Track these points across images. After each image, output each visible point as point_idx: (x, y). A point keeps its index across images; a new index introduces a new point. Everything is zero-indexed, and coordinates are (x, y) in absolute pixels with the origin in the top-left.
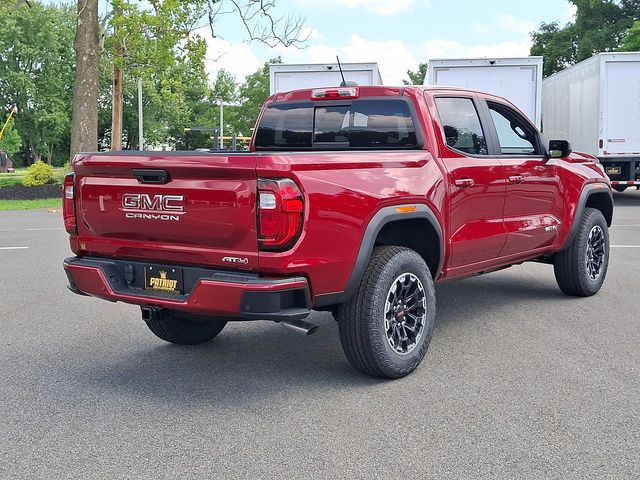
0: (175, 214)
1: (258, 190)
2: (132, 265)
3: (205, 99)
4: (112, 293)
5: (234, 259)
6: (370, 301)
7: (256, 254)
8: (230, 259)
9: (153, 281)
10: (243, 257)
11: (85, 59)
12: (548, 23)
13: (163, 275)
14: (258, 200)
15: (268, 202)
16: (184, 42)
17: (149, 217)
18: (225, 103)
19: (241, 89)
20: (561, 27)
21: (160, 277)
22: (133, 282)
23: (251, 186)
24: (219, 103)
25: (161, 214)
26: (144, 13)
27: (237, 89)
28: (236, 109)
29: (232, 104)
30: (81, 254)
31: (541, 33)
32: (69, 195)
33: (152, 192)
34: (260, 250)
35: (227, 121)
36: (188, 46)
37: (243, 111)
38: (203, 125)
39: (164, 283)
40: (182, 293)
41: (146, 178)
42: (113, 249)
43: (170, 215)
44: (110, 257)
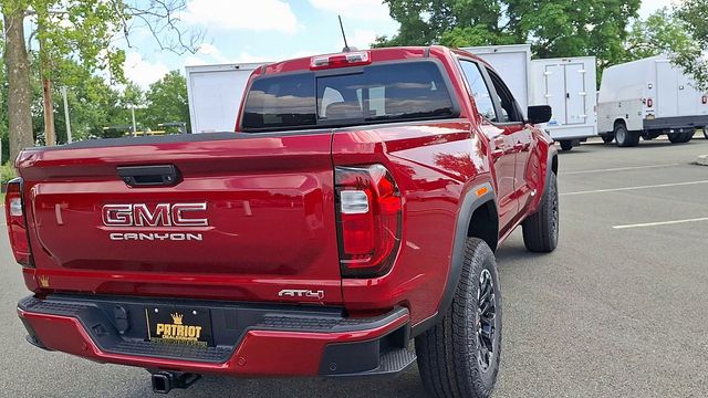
0: (195, 230)
1: (335, 186)
2: (125, 306)
3: (117, 104)
4: (100, 354)
5: (300, 292)
6: (462, 317)
7: (336, 283)
8: (291, 292)
9: (160, 328)
10: (315, 288)
11: (15, 71)
12: (380, 36)
13: (178, 320)
14: (337, 200)
15: (354, 203)
16: (103, 53)
17: (151, 237)
18: (135, 106)
19: (146, 95)
20: (389, 39)
21: (172, 322)
22: (130, 331)
23: (323, 180)
24: (129, 106)
25: (170, 233)
26: (66, 29)
27: (143, 95)
28: (144, 110)
29: (141, 107)
30: (41, 294)
31: (376, 43)
32: (16, 210)
33: (152, 200)
34: (343, 277)
35: (137, 120)
36: (108, 56)
37: (150, 111)
38: (118, 124)
39: (179, 330)
40: (212, 343)
41: (139, 180)
42: (92, 285)
43: (185, 233)
44: (87, 295)
